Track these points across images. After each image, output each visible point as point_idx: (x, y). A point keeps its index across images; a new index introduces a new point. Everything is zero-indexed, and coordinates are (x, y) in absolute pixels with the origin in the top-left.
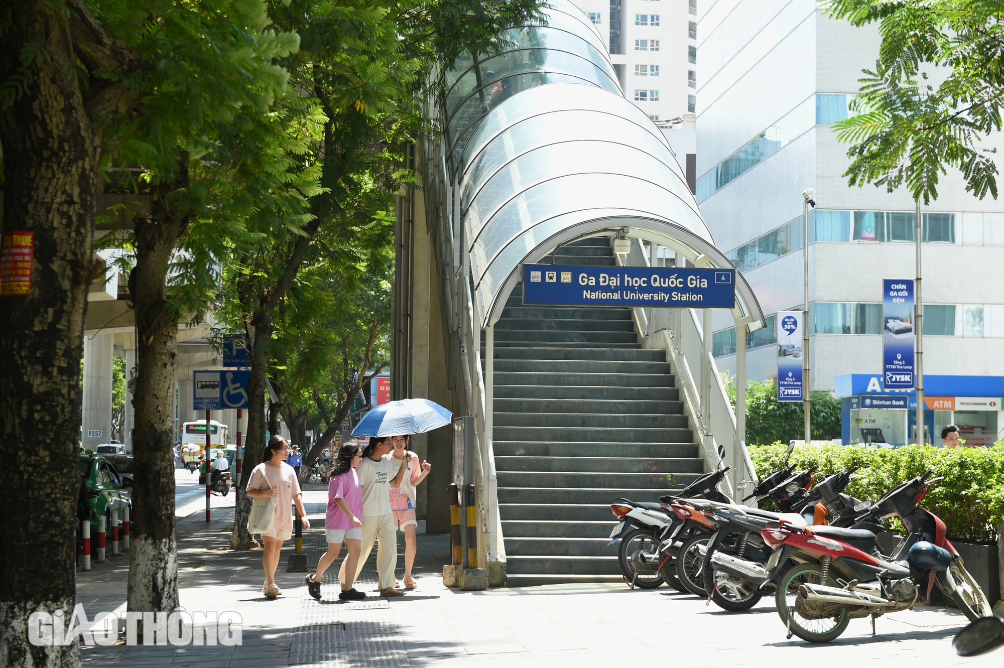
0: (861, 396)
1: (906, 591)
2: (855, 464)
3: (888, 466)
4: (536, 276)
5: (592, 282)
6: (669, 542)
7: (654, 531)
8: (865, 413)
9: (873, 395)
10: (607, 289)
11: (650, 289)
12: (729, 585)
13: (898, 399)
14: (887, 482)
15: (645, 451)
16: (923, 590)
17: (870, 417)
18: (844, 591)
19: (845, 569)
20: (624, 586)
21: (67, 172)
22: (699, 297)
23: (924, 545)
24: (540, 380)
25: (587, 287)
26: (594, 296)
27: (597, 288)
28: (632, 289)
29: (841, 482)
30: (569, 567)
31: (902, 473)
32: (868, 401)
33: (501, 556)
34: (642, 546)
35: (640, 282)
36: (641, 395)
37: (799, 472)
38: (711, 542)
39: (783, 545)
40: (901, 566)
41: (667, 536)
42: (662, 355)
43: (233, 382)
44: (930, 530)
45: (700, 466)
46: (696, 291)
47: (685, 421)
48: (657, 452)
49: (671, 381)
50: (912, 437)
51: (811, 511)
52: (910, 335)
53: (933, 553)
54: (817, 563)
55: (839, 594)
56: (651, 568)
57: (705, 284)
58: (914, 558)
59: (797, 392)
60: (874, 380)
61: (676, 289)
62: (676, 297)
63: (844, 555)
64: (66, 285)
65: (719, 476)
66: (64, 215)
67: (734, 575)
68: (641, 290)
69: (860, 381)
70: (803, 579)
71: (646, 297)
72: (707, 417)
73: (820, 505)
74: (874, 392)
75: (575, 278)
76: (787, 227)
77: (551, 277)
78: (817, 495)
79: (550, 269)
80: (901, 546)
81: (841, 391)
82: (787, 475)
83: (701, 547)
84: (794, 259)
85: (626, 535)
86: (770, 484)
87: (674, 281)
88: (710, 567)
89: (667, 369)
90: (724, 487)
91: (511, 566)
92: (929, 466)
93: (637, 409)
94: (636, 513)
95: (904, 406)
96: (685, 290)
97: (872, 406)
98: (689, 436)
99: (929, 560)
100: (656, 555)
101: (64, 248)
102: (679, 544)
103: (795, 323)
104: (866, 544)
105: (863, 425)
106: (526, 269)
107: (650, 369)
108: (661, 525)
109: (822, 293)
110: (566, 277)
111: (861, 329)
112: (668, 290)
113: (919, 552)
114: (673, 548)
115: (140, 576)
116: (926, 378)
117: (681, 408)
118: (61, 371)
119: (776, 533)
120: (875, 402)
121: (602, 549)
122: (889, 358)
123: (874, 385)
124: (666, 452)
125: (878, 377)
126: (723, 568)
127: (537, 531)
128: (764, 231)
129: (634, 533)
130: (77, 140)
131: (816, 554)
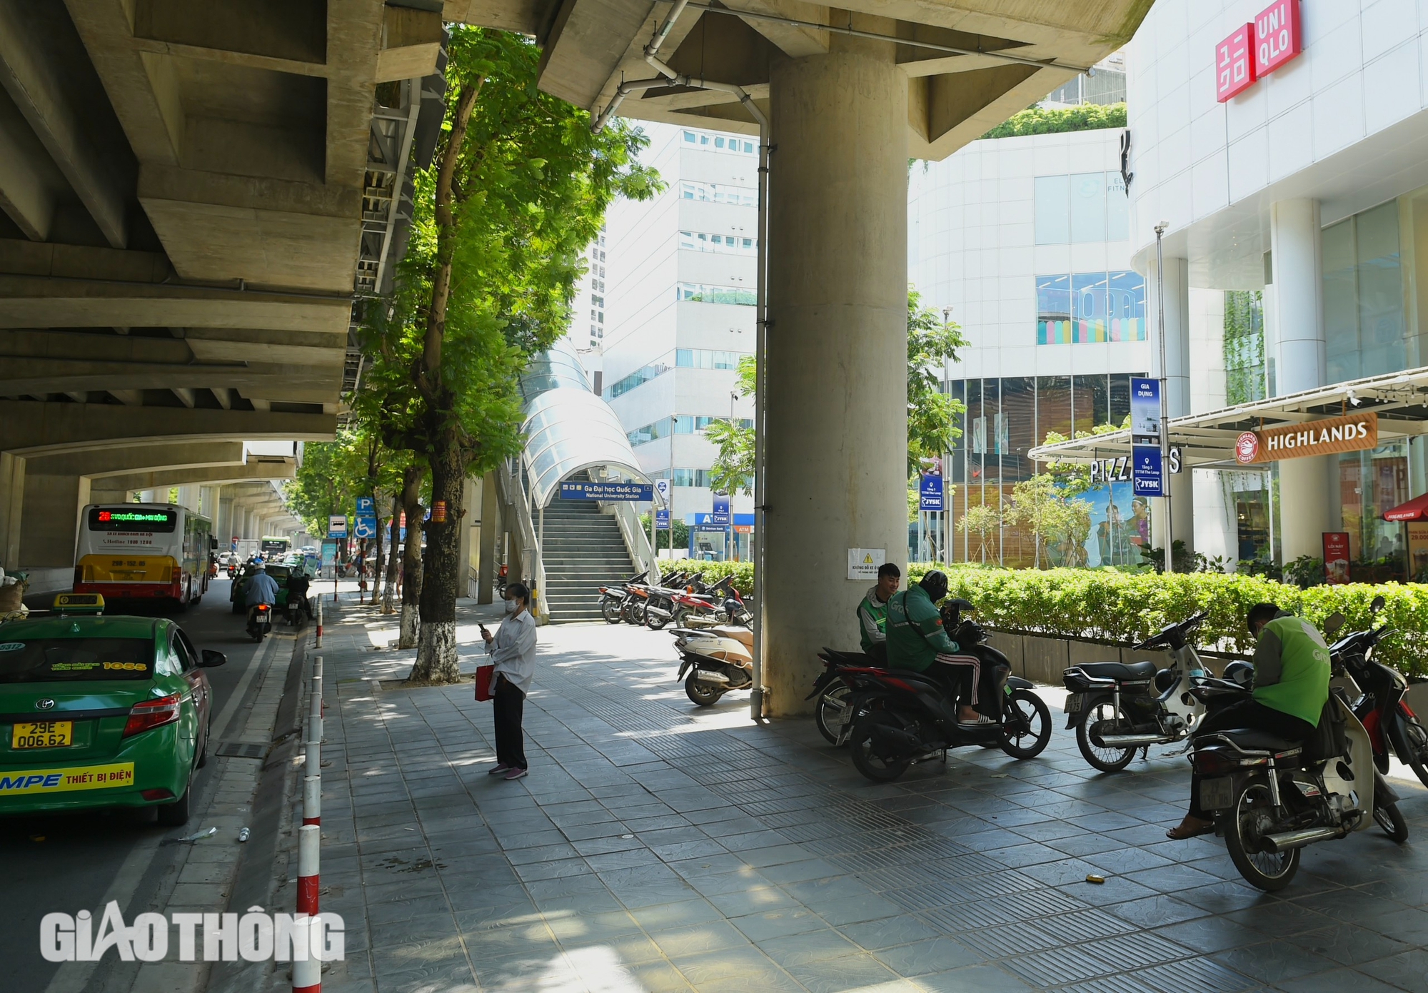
0: (700, 524)
1: (724, 618)
2: (704, 569)
3: (718, 570)
4: (565, 487)
5: (591, 490)
6: (626, 603)
7: (618, 599)
8: (701, 534)
9: (707, 525)
10: (597, 493)
11: (616, 493)
12: (654, 619)
13: (720, 527)
14: (717, 576)
15: (608, 563)
16: (730, 617)
17: (703, 536)
18: (702, 618)
19: (701, 610)
20: (605, 623)
21: (456, 481)
22: (638, 496)
23: (731, 601)
24: (556, 530)
25: (588, 492)
26: (591, 496)
27: (593, 492)
28: (608, 493)
29: (699, 577)
30: (577, 615)
31: (723, 573)
32: (703, 528)
33: (547, 611)
34: (611, 605)
35: (611, 490)
36: (604, 537)
37: (680, 573)
38: (646, 603)
39: (679, 602)
40: (723, 609)
41: (625, 600)
42: (613, 517)
43: (361, 523)
44: (733, 594)
45: (633, 570)
46: (636, 494)
47: (625, 549)
48: (614, 563)
49: (618, 530)
50: (727, 557)
51: (685, 589)
52: (728, 497)
53: (734, 603)
54: (692, 608)
55: (700, 619)
56: (617, 615)
57: (640, 491)
58: (727, 606)
59: (666, 524)
60: (707, 516)
61: (627, 493)
62: (627, 496)
63: (702, 605)
64: (455, 518)
65: (645, 574)
66: (455, 495)
67: (656, 615)
68: (612, 493)
69: (699, 517)
70: (687, 614)
71: (614, 496)
72: (636, 546)
73: (689, 586)
74: (707, 523)
75: (583, 488)
76: (655, 424)
77: (572, 487)
78: (689, 582)
79: (572, 484)
80: (722, 601)
81: (690, 522)
82: (675, 574)
83: (640, 605)
84: (663, 442)
85: (605, 601)
86: (668, 578)
87: (626, 490)
88: (646, 612)
89: (616, 524)
90: (647, 579)
91: (551, 616)
92: (734, 571)
93: (603, 543)
94: (610, 591)
95: (723, 531)
96: (631, 493)
97: (706, 531)
98: (628, 556)
99: (733, 606)
100: (620, 609)
101: (454, 506)
102: (630, 604)
103: (665, 486)
104: (710, 601)
105: (701, 541)
106: (561, 484)
107: (608, 524)
108: (621, 596)
109: (678, 464)
110: (579, 488)
111: (699, 484)
112: (624, 493)
113: (729, 603)
114: (628, 605)
115: (406, 621)
116: (736, 516)
117: (623, 542)
118: (453, 546)
119: (676, 597)
120: (708, 529)
121: (595, 607)
122: (716, 508)
123: (707, 519)
124: (618, 563)
125: (709, 514)
126: (652, 612)
127: (561, 600)
128: (644, 424)
129: (608, 600)
130: (459, 470)
131: (691, 605)
